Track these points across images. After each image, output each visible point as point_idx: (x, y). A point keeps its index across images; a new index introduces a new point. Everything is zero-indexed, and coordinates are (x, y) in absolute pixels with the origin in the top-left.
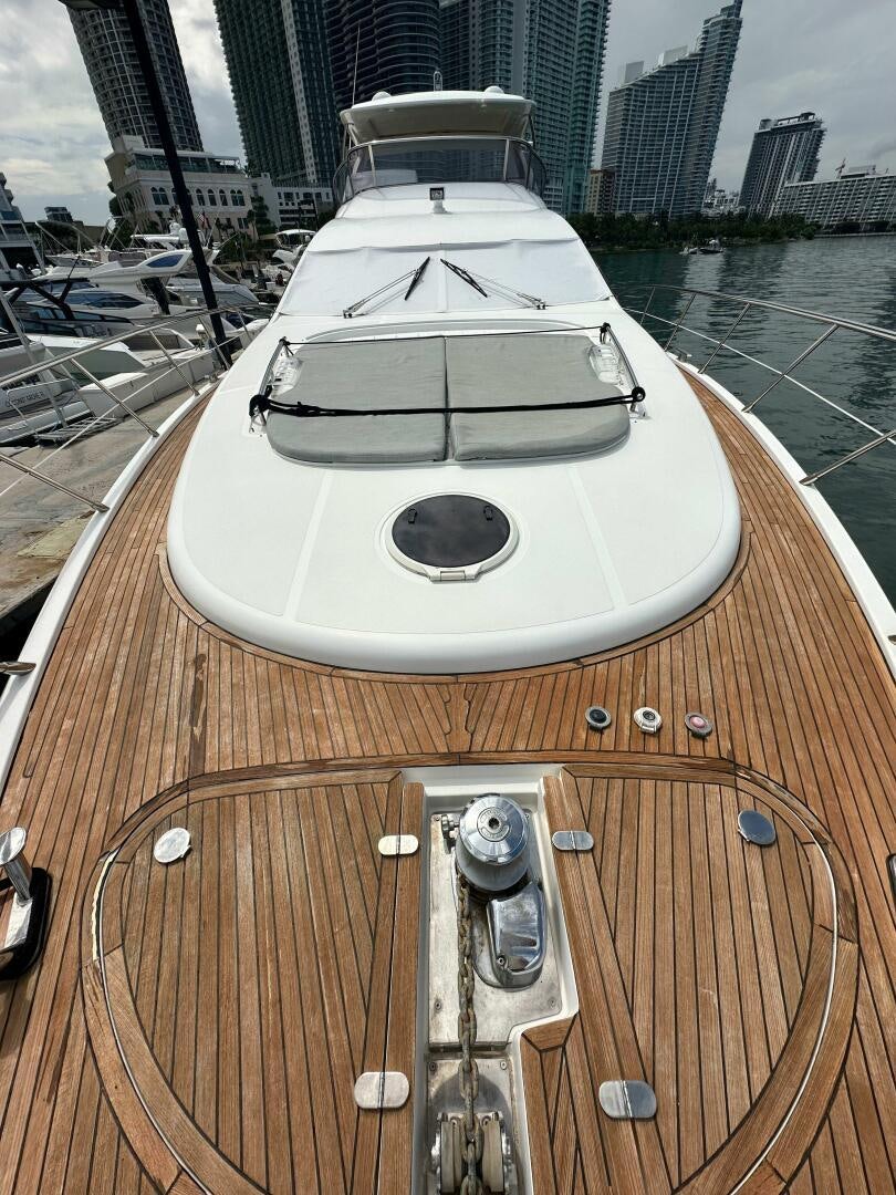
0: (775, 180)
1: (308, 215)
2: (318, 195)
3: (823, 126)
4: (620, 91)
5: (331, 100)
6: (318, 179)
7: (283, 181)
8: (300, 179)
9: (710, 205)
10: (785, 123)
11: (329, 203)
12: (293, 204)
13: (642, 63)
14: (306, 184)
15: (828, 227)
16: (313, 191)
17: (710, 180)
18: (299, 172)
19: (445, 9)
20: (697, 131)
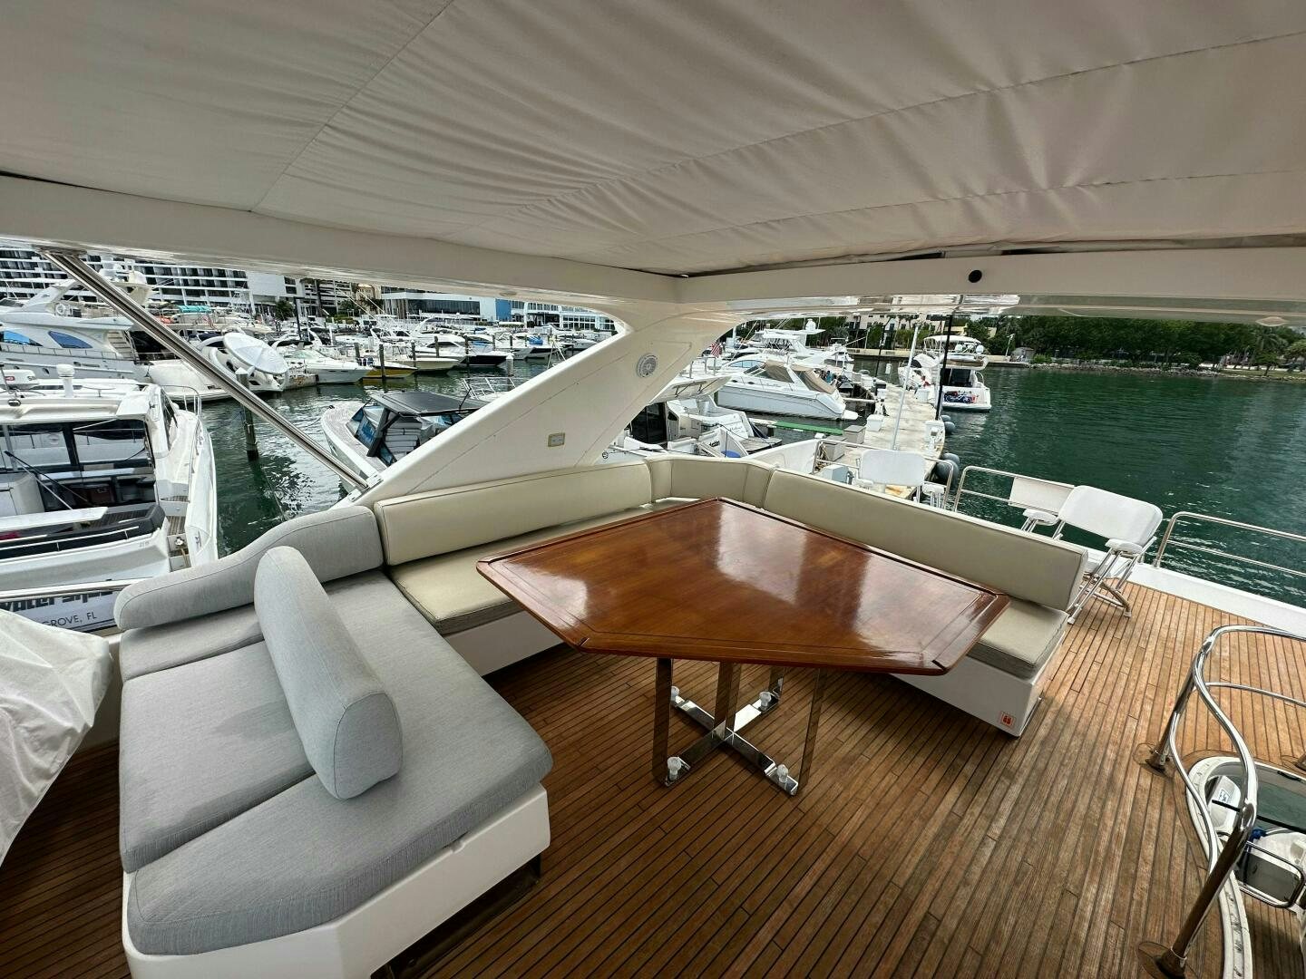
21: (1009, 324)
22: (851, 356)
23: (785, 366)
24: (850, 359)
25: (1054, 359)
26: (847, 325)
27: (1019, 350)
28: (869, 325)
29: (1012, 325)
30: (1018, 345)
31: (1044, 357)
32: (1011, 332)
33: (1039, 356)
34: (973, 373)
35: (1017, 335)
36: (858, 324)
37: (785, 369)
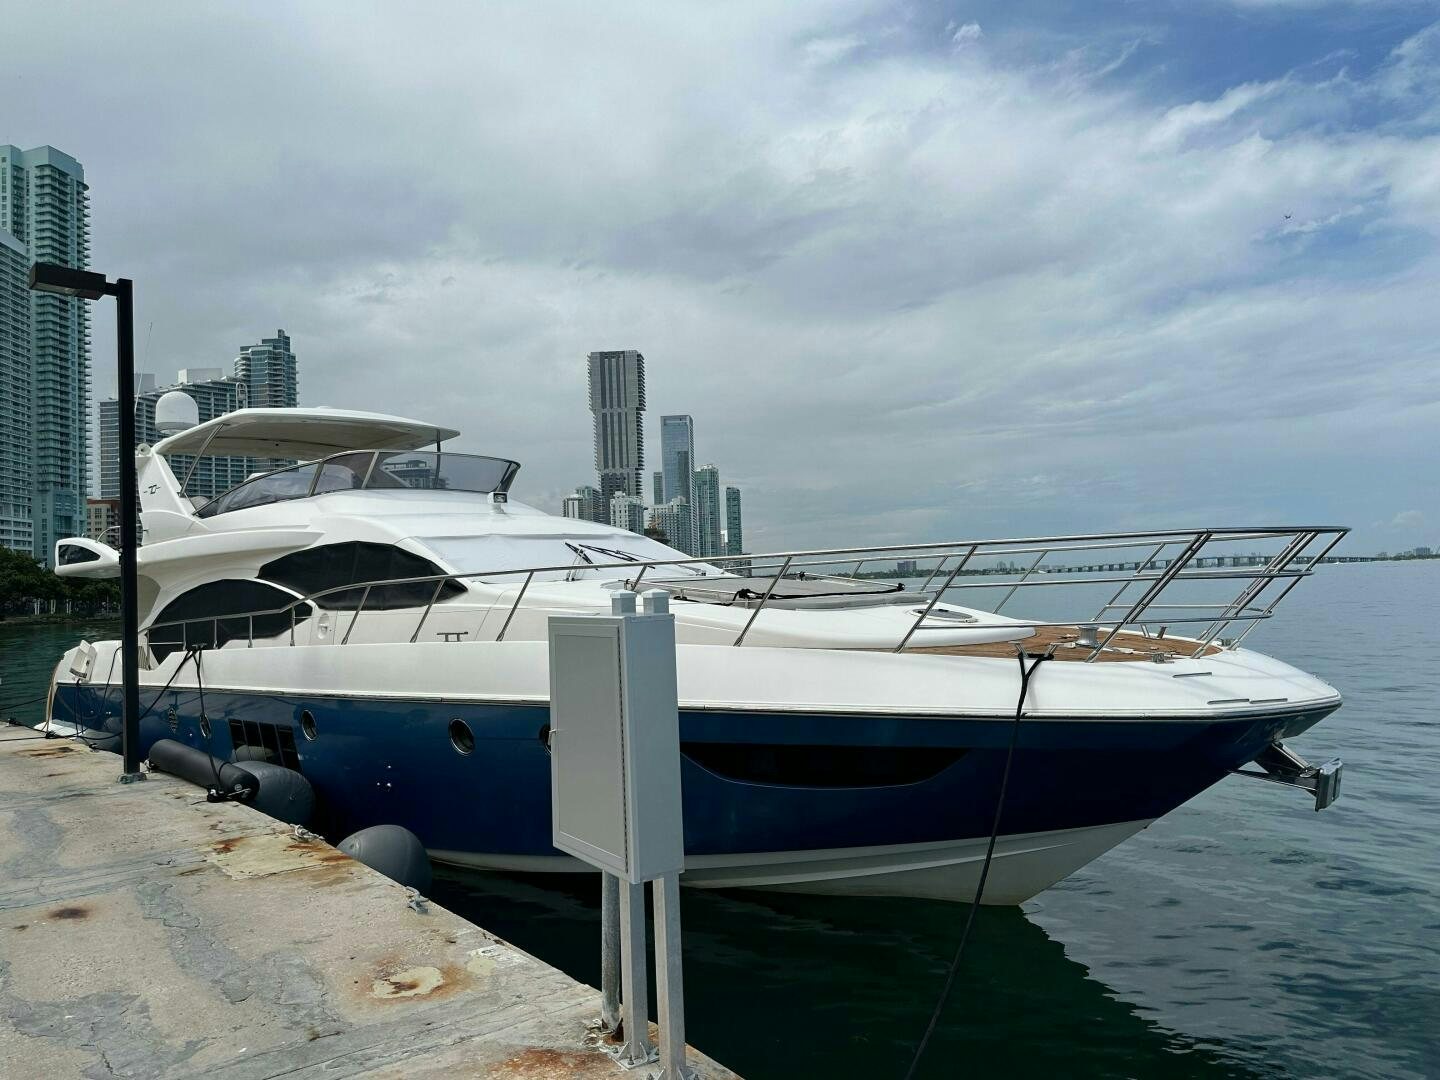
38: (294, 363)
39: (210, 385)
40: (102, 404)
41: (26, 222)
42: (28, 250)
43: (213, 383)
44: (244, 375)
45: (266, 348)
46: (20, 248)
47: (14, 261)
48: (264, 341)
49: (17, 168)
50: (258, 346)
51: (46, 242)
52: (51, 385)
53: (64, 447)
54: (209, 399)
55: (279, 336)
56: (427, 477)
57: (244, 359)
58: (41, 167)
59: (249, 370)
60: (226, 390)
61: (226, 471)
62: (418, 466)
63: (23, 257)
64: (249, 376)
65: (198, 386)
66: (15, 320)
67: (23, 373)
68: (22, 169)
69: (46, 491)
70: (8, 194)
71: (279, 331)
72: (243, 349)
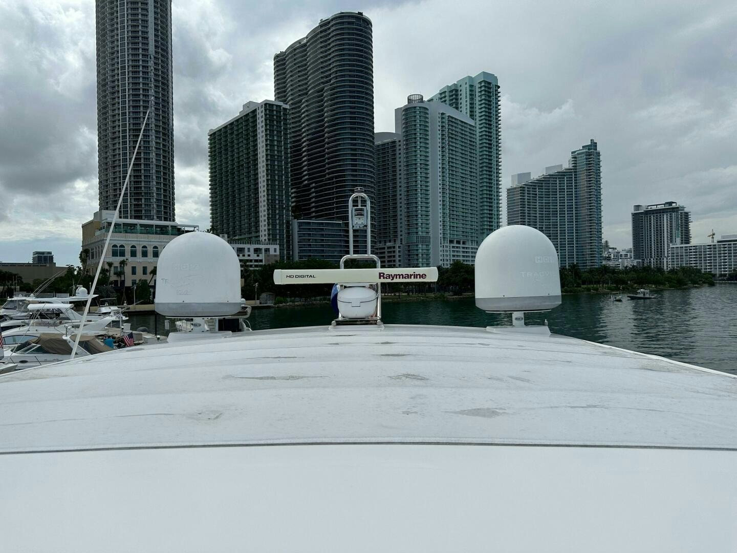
0: (660, 242)
1: (255, 264)
2: (267, 250)
3: (686, 210)
4: (515, 188)
5: (287, 192)
6: (269, 240)
7: (238, 240)
8: (253, 239)
9: (608, 259)
10: (654, 208)
11: (275, 256)
12: (244, 256)
13: (529, 174)
14: (258, 242)
15: (721, 275)
16: (263, 247)
17: (603, 241)
18: (253, 234)
19: (378, 146)
20: (584, 212)
21: (252, 275)
22: (124, 313)
23: (64, 338)
24: (124, 318)
25: (289, 299)
26: (111, 283)
27: (264, 295)
28: (134, 282)
29: (254, 276)
30: (263, 292)
31: (282, 299)
32: (256, 281)
33: (278, 298)
34: (241, 321)
35: (259, 282)
36: (123, 282)
37: (65, 341)
38: (599, 155)
39: (557, 174)
40: (508, 190)
41: (475, 110)
42: (476, 123)
43: (558, 172)
44: (573, 166)
45: (584, 151)
46: (472, 123)
47: (470, 129)
48: (583, 147)
49: (471, 86)
50: (580, 150)
51: (483, 118)
52: (485, 184)
53: (491, 212)
54: (556, 181)
55: (591, 143)
56: (677, 212)
57: (573, 158)
58: (480, 83)
59: (576, 164)
60: (564, 175)
61: (565, 216)
62: (671, 205)
63: (473, 127)
64: (576, 166)
65: (551, 175)
66: (471, 156)
67: (474, 180)
68: (473, 86)
69: (483, 233)
70: (468, 99)
71: (591, 140)
72: (573, 153)
